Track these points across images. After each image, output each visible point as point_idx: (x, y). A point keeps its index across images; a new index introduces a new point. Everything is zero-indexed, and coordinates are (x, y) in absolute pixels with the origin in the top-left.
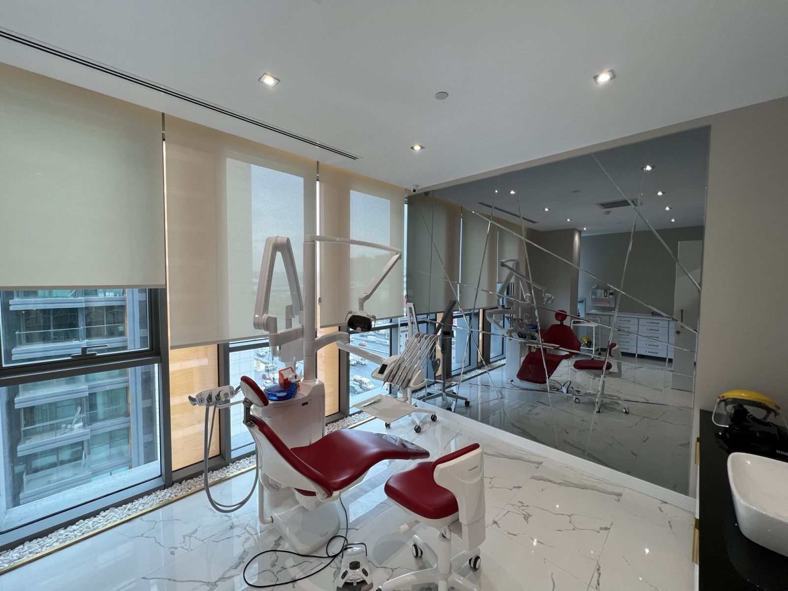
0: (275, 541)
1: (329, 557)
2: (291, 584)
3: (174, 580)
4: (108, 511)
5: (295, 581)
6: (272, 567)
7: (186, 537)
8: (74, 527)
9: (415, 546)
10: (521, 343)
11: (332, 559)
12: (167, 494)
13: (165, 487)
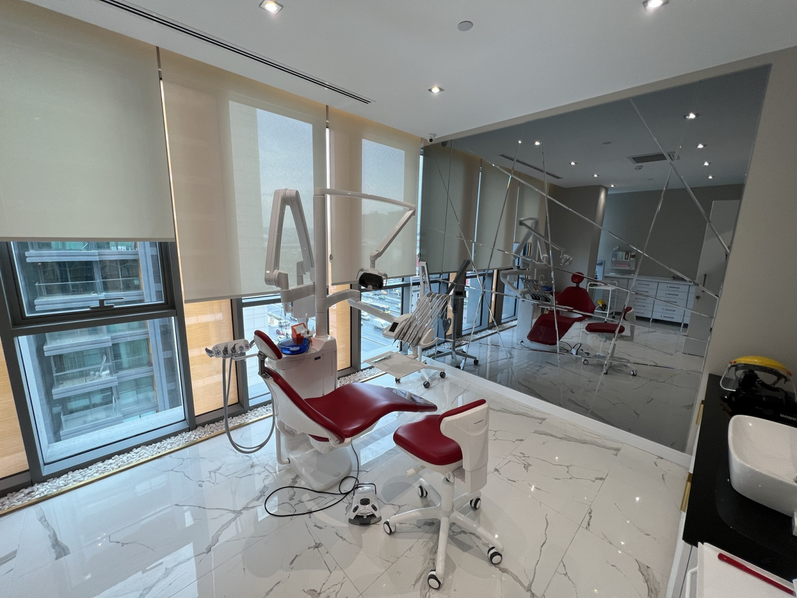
0: (292, 479)
1: (342, 494)
2: (307, 515)
3: (203, 508)
4: (140, 448)
5: (311, 512)
6: (290, 500)
7: (212, 473)
8: (111, 461)
9: (421, 487)
10: (534, 305)
11: (344, 495)
12: (192, 436)
13: (189, 430)
